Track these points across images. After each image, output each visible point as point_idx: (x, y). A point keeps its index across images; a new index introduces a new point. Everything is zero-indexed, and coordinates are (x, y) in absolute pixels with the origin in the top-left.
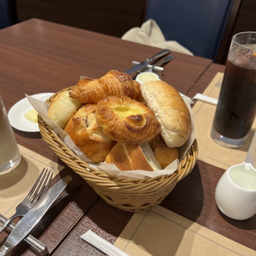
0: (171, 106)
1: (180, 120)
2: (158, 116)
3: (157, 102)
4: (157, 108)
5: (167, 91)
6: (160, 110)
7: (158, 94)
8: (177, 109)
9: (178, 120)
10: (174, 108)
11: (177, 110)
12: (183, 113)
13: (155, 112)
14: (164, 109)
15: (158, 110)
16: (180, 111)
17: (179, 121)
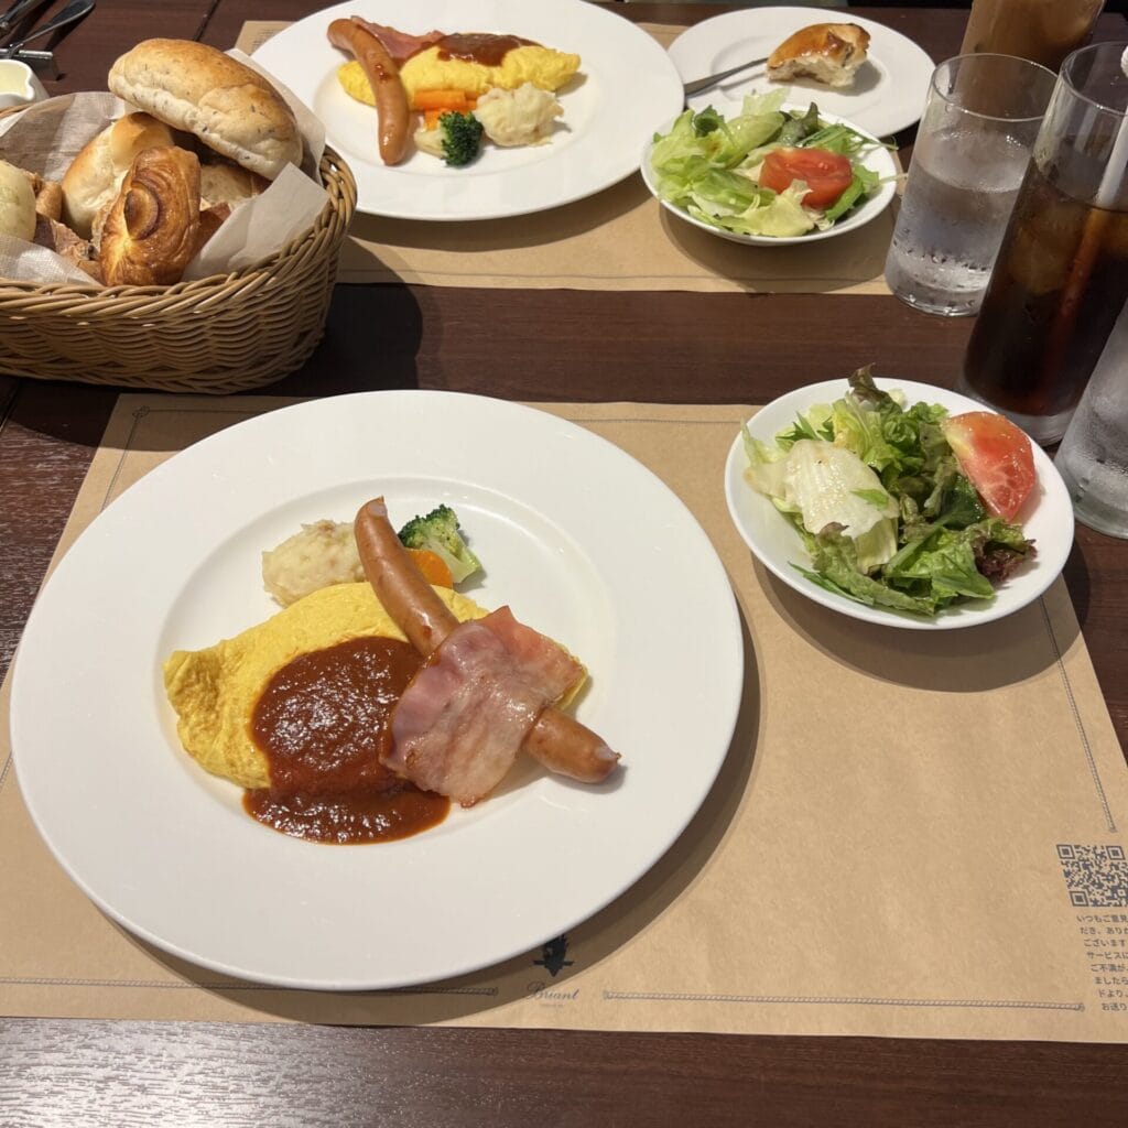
0: (215, 86)
1: (256, 104)
2: (205, 130)
3: (180, 98)
4: (189, 112)
5: (180, 59)
6: (200, 113)
7: (167, 77)
8: (233, 86)
9: (253, 109)
10: (224, 88)
11: (235, 89)
12: (251, 88)
13: (193, 123)
14: (207, 104)
15: (194, 114)
16: (241, 86)
17: (256, 109)
